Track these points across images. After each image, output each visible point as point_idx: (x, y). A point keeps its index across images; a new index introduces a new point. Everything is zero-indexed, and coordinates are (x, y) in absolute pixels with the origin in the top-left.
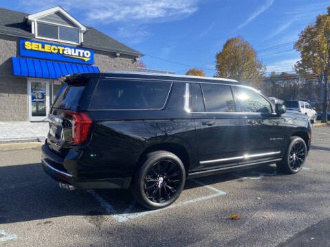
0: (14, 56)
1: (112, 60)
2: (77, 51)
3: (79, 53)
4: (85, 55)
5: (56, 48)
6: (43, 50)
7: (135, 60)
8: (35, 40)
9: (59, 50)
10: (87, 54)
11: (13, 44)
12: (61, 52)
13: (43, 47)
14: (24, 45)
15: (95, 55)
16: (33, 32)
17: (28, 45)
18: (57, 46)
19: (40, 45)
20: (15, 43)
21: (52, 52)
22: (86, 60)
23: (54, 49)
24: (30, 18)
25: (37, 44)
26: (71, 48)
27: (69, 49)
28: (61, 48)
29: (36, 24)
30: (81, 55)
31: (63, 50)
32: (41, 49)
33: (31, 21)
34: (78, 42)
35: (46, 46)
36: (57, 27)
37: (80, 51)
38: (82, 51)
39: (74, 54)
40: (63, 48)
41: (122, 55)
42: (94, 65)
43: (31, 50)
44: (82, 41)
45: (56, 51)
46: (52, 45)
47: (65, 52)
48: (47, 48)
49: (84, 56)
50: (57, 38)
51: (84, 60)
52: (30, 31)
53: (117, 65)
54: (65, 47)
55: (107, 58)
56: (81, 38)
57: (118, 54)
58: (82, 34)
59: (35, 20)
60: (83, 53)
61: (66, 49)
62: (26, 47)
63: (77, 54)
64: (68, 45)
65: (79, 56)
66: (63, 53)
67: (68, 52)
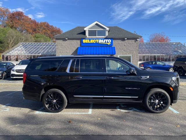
0: (79, 47)
1: (123, 42)
2: (104, 40)
3: (106, 41)
4: (109, 42)
5: (95, 40)
6: (90, 42)
7: (137, 40)
8: (87, 38)
9: (96, 41)
10: (109, 41)
11: (79, 41)
12: (97, 42)
13: (90, 41)
14: (83, 41)
15: (113, 41)
16: (86, 35)
17: (84, 41)
18: (96, 39)
19: (89, 40)
20: (80, 41)
21: (93, 43)
22: (109, 44)
23: (94, 41)
24: (85, 29)
25: (87, 40)
26: (102, 39)
27: (101, 40)
28: (97, 40)
29: (88, 31)
30: (107, 42)
31: (98, 41)
32: (89, 42)
33: (86, 30)
34: (105, 36)
36: (96, 31)
37: (106, 40)
38: (107, 40)
39: (103, 42)
40: (98, 40)
41: (128, 39)
42: (113, 46)
43: (85, 43)
44: (107, 35)
45: (95, 42)
46: (93, 39)
47: (99, 42)
48: (92, 41)
49: (108, 42)
50: (96, 36)
51: (108, 44)
52: (85, 35)
53: (126, 44)
54: (99, 39)
55: (120, 42)
56: (107, 34)
57: (126, 39)
58: (107, 32)
59: (87, 30)
60: (107, 41)
61: (99, 40)
62: (83, 42)
63: (104, 42)
64: (100, 38)
65: (106, 42)
66: (98, 42)
67: (101, 41)
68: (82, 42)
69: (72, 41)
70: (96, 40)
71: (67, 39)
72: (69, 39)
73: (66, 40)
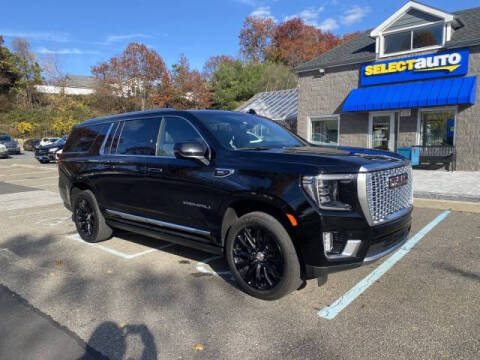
0: (356, 87)
2: (436, 58)
3: (440, 60)
4: (451, 61)
5: (403, 63)
6: (387, 71)
9: (407, 65)
10: (454, 59)
11: (355, 73)
12: (410, 68)
13: (387, 68)
14: (364, 71)
15: (471, 56)
16: (377, 51)
18: (405, 60)
19: (384, 66)
20: (357, 71)
21: (398, 72)
22: (451, 69)
23: (401, 66)
24: (373, 34)
25: (379, 65)
26: (426, 57)
27: (423, 60)
28: (410, 62)
29: (382, 39)
30: (444, 63)
31: (414, 64)
32: (384, 71)
33: (375, 37)
34: (440, 43)
35: (390, 64)
36: (409, 31)
37: (441, 57)
38: (443, 57)
39: (430, 65)
40: (414, 61)
42: (468, 75)
43: (372, 75)
44: (449, 39)
45: (404, 68)
46: (398, 61)
47: (417, 66)
49: (448, 64)
50: (408, 48)
51: (447, 71)
52: (374, 51)
54: (417, 58)
56: (447, 35)
58: (449, 28)
59: (380, 34)
60: (447, 59)
61: (418, 60)
62: (367, 74)
63: (436, 63)
64: (423, 54)
65: (440, 66)
66: (414, 68)
67: (422, 64)
68: (362, 74)
69: (337, 74)
70: (408, 62)
71: (322, 71)
72: (328, 71)
73: (323, 74)
